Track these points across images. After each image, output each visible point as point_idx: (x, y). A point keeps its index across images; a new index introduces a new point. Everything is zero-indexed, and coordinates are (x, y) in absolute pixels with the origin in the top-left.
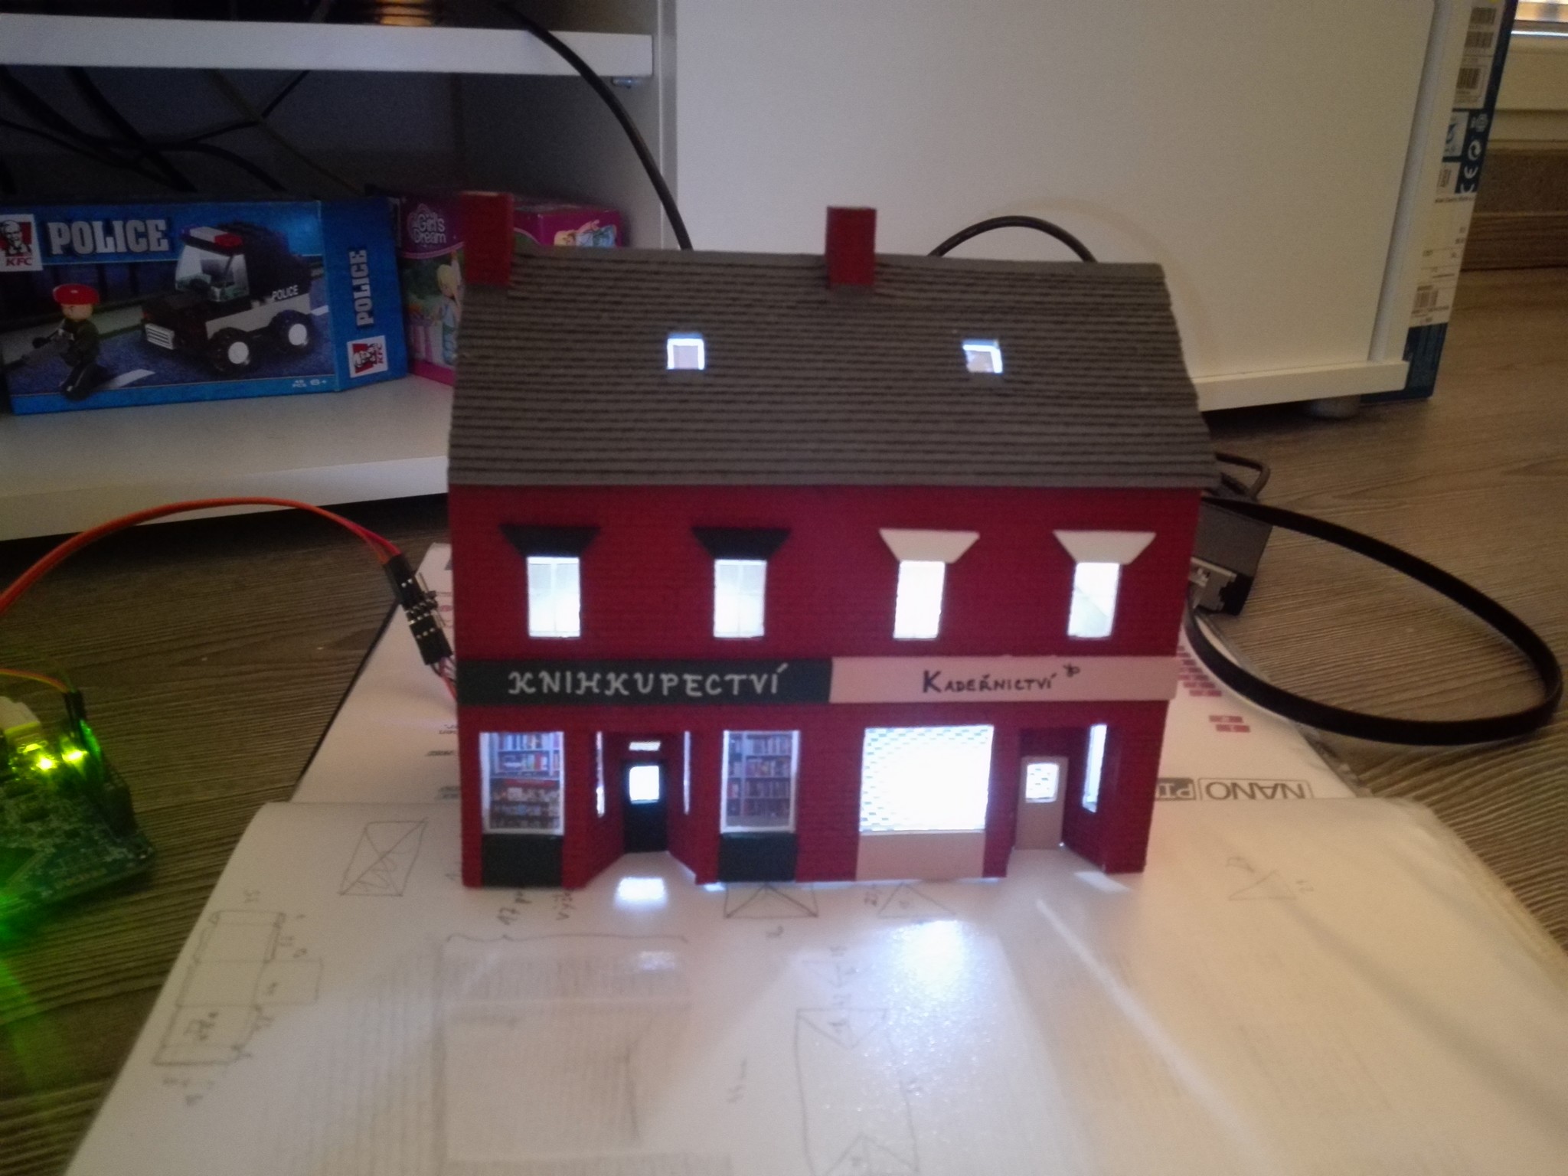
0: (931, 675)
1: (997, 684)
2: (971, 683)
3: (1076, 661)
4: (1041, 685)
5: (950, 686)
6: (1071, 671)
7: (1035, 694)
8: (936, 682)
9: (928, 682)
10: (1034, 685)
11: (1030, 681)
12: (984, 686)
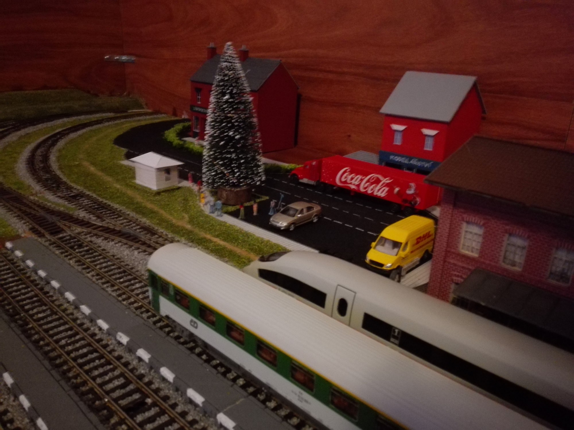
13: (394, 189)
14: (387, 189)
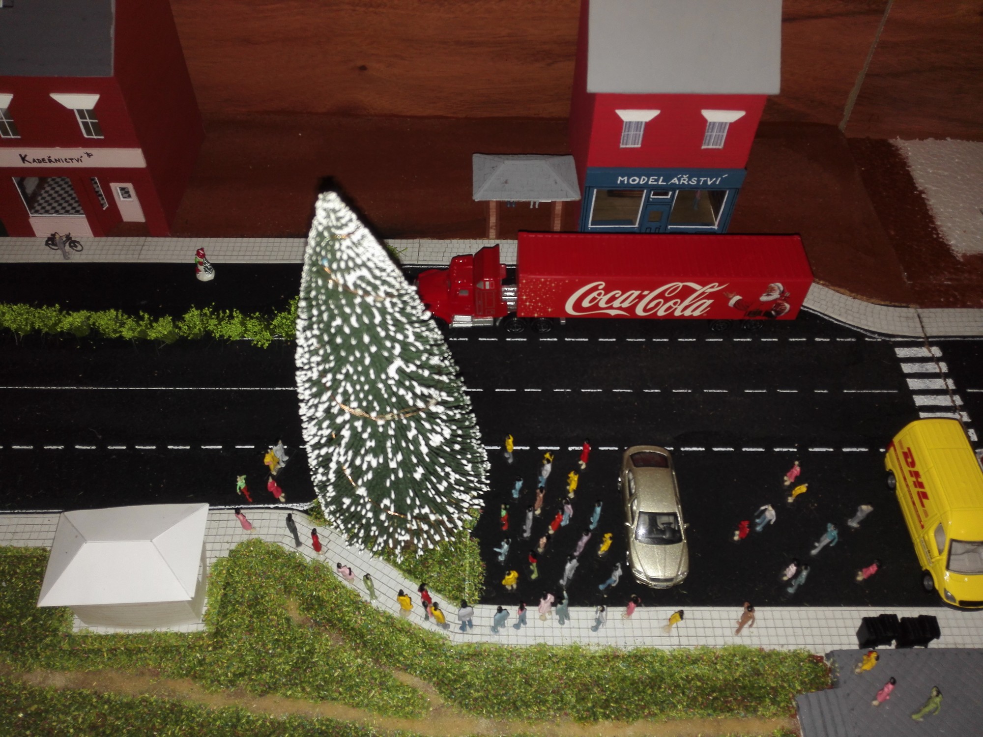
0: (23, 156)
1: (56, 160)
2: (43, 160)
3: (89, 150)
4: (78, 161)
5: (34, 161)
6: (89, 155)
7: (75, 165)
8: (26, 159)
9: (23, 159)
10: (74, 161)
11: (72, 159)
12: (50, 161)
13: (730, 299)
14: (709, 302)
